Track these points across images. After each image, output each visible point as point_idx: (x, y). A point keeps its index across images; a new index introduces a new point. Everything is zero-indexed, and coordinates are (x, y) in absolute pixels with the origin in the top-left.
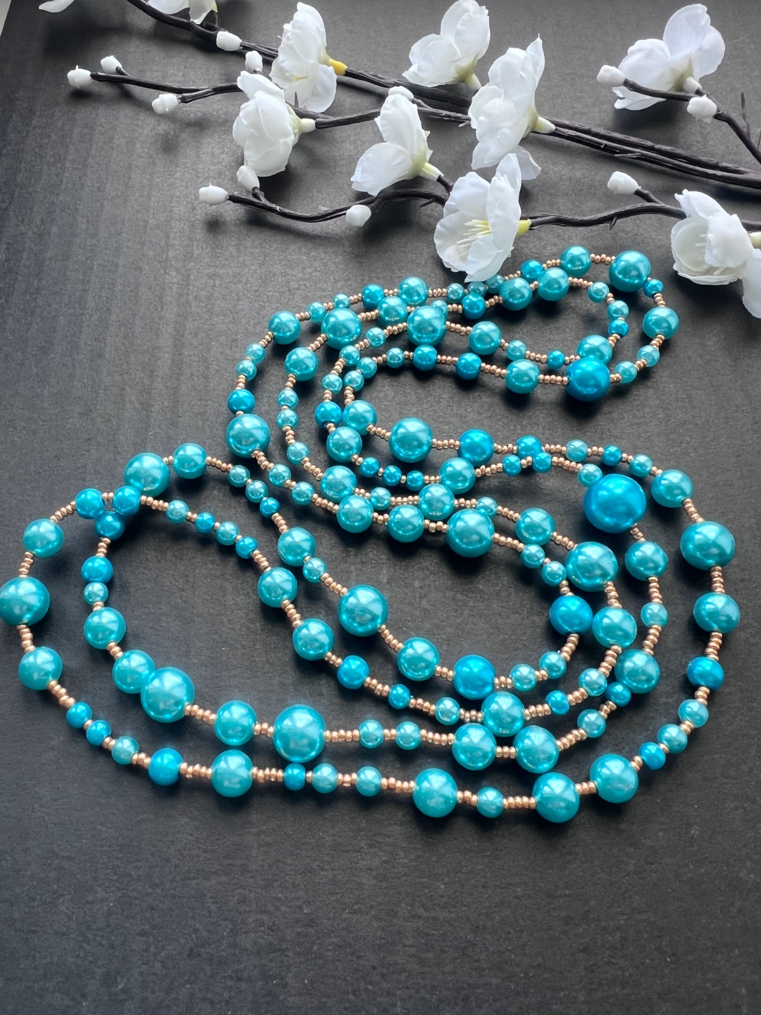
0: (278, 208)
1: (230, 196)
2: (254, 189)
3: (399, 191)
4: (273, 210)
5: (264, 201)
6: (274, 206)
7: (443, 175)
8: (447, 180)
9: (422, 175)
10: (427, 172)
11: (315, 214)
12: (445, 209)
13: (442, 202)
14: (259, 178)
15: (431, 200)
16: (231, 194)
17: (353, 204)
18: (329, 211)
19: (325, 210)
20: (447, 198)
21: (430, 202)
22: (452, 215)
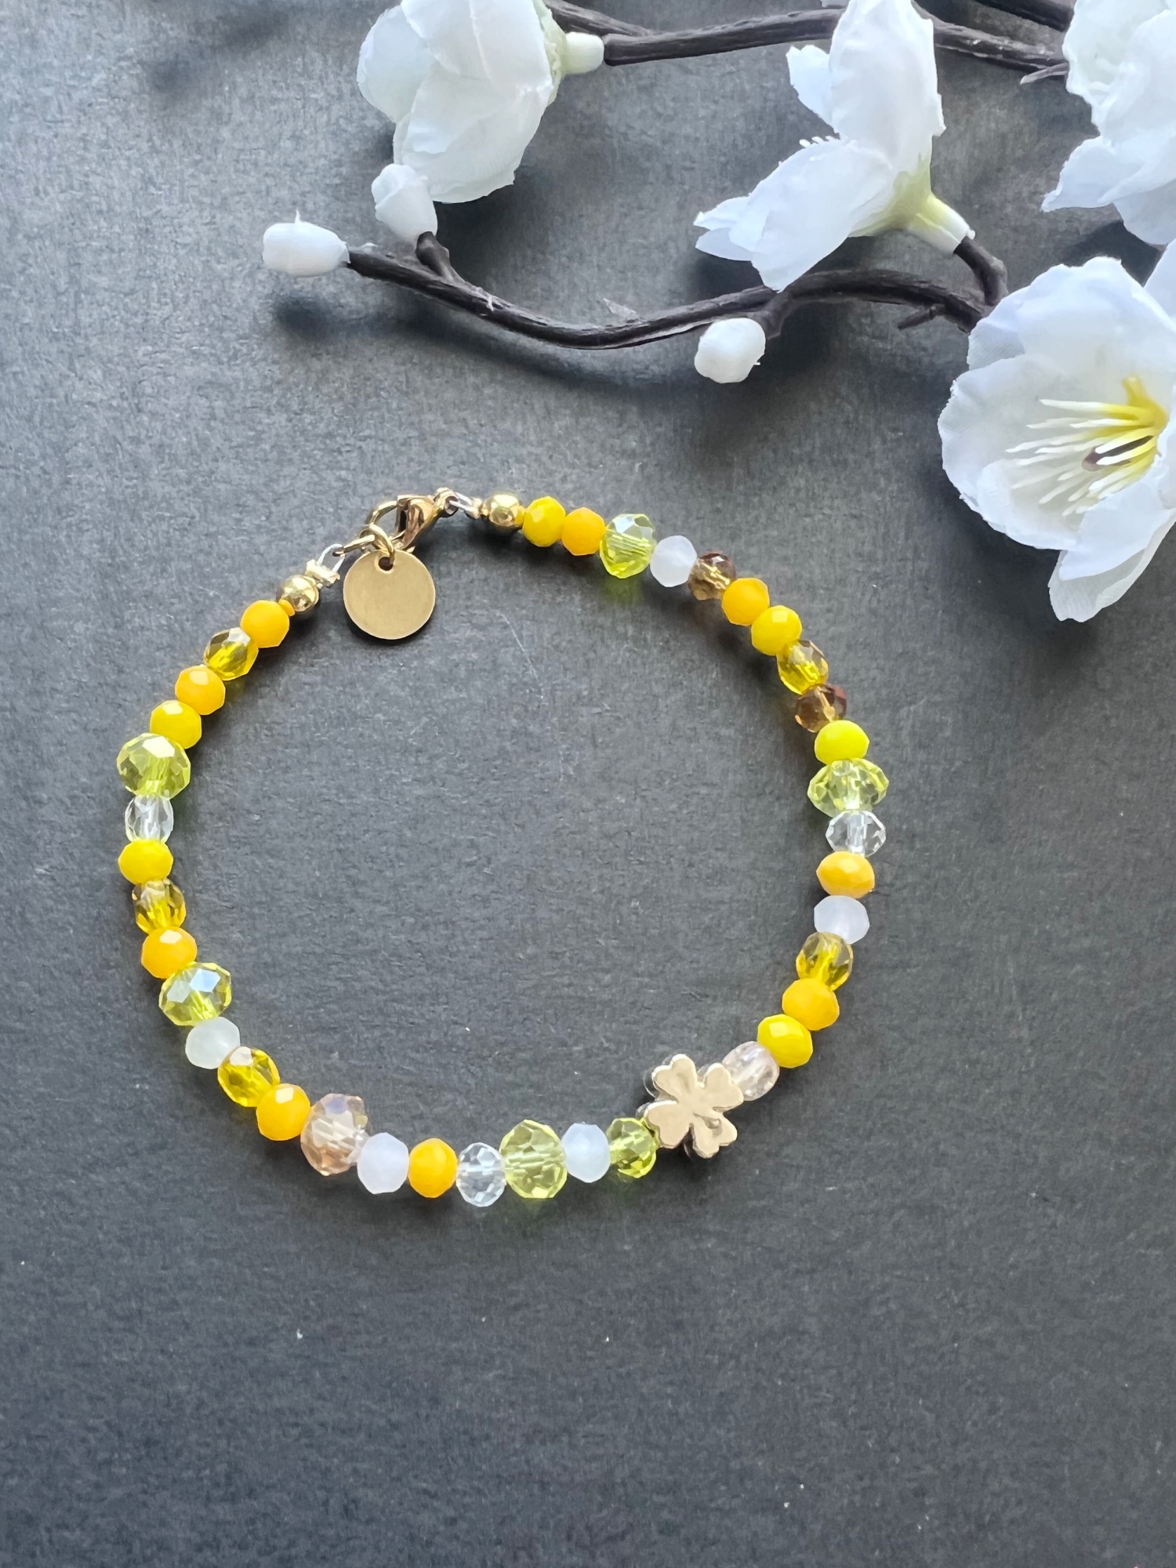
0: (491, 300)
2: (422, 238)
3: (843, 272)
4: (475, 307)
5: (450, 277)
6: (477, 292)
7: (972, 234)
8: (982, 251)
9: (911, 227)
10: (930, 223)
11: (597, 327)
12: (973, 338)
13: (966, 318)
14: (437, 205)
15: (933, 308)
16: (354, 249)
17: (705, 305)
18: (639, 324)
19: (624, 314)
20: (980, 307)
21: (932, 315)
22: (1004, 365)
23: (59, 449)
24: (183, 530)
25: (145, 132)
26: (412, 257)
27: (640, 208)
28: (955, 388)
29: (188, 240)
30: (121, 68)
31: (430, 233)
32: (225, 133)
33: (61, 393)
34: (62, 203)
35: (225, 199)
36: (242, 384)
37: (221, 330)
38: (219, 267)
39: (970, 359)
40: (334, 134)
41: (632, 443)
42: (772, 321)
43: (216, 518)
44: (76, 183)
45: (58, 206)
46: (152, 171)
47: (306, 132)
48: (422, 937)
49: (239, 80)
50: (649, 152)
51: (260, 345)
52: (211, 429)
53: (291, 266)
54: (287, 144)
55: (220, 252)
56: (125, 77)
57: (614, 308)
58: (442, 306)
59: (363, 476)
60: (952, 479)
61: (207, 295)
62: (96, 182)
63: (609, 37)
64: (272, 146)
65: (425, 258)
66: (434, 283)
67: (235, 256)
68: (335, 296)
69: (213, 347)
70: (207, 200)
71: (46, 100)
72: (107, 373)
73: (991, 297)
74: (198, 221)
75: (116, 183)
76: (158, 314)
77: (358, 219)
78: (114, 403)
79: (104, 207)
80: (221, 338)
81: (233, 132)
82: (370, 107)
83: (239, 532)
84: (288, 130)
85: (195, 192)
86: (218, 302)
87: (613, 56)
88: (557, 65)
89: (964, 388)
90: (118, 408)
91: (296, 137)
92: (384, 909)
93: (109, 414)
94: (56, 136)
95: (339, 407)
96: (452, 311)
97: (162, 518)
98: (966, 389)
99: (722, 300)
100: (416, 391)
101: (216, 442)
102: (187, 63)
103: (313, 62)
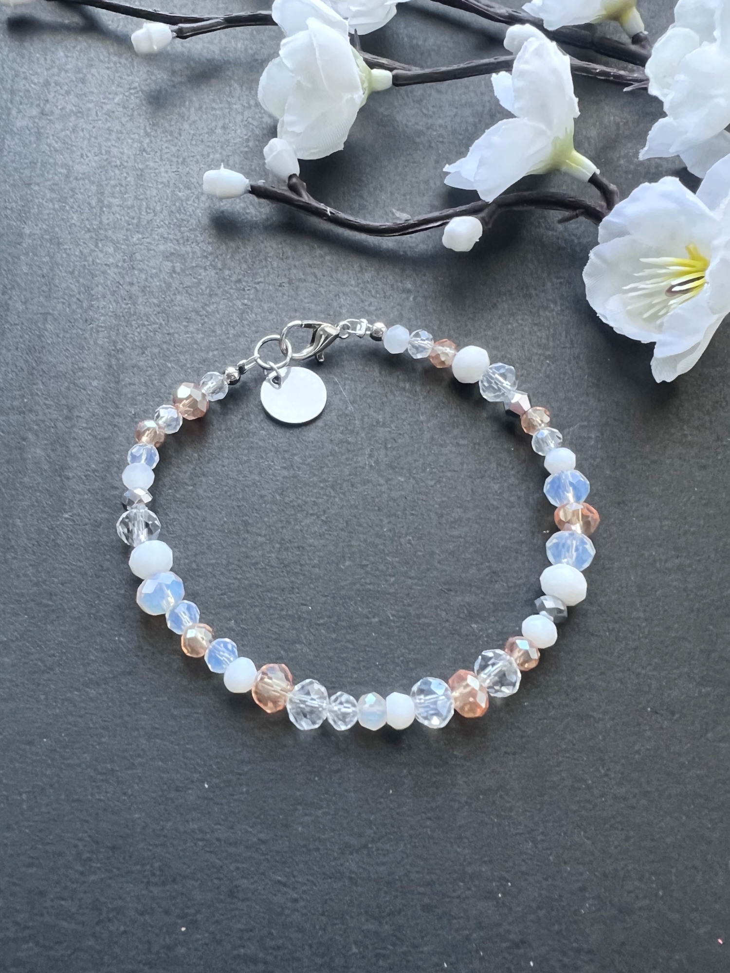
0: (329, 210)
1: (252, 187)
2: (291, 177)
3: (526, 193)
4: (321, 214)
5: (306, 198)
6: (322, 206)
7: (598, 172)
8: (605, 181)
9: (564, 168)
10: (573, 165)
11: (389, 224)
12: (601, 229)
13: (597, 217)
14: (299, 160)
15: (578, 211)
16: (253, 183)
17: (451, 211)
18: (412, 222)
19: (403, 217)
20: (604, 210)
21: (577, 216)
22: (617, 241)
23: (88, 289)
24: (155, 332)
25: (142, 125)
26: (286, 188)
27: (414, 162)
28: (591, 255)
29: (165, 180)
30: (131, 94)
31: (295, 175)
32: (186, 126)
33: (90, 259)
34: (95, 162)
35: (184, 159)
36: (191, 255)
37: (180, 226)
38: (180, 194)
39: (599, 239)
40: (245, 126)
41: (409, 285)
42: (487, 219)
43: (174, 325)
44: (104, 152)
45: (94, 164)
46: (145, 145)
47: (231, 125)
48: (284, 555)
49: (194, 99)
50: (420, 133)
51: (201, 234)
52: (172, 277)
53: (218, 192)
54: (219, 131)
55: (181, 186)
56: (132, 97)
57: (398, 214)
58: (302, 215)
59: (256, 303)
60: (592, 305)
61: (173, 208)
62: (115, 151)
63: (395, 72)
64: (211, 132)
65: (293, 188)
66: (298, 201)
67: (189, 188)
68: (244, 209)
69: (175, 235)
70: (175, 160)
71: (89, 109)
72: (117, 249)
73: (610, 205)
74: (170, 170)
75: (125, 151)
76: (146, 218)
77: (258, 169)
78: (120, 265)
79: (118, 163)
80: (180, 231)
81: (190, 125)
82: (265, 112)
83: (187, 332)
84: (220, 124)
85: (168, 156)
86: (179, 211)
87: (398, 81)
88: (366, 85)
89: (595, 254)
90: (123, 268)
91: (224, 127)
92: (263, 539)
93: (116, 270)
94: (94, 127)
95: (244, 266)
96: (308, 217)
97: (144, 325)
98: (598, 255)
99: (458, 209)
100: (287, 258)
101: (175, 284)
102: (166, 91)
103: (235, 89)
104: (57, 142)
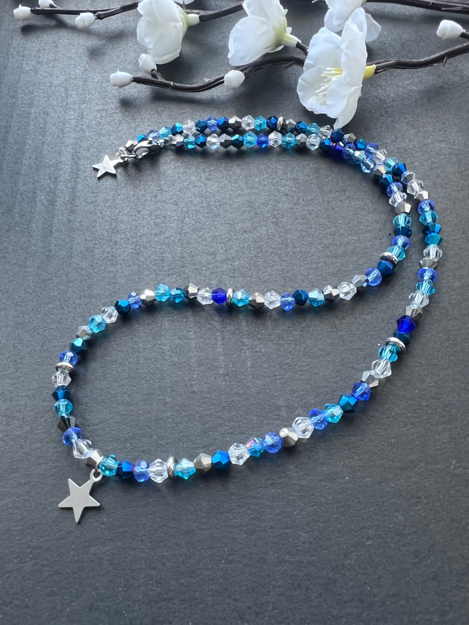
1: (134, 78)
2: (152, 71)
4: (169, 86)
5: (160, 79)
7: (299, 41)
8: (303, 45)
11: (200, 85)
12: (304, 67)
13: (302, 62)
15: (293, 62)
19: (208, 80)
20: (304, 58)
22: (311, 70)
23: (62, 130)
24: (94, 142)
26: (150, 76)
29: (96, 80)
31: (154, 70)
33: (63, 118)
37: (105, 98)
38: (104, 85)
43: (102, 138)
44: (67, 74)
45: (63, 79)
46: (87, 68)
52: (101, 119)
60: (303, 105)
61: (101, 91)
62: (73, 73)
63: (200, 14)
65: (154, 76)
66: (157, 81)
69: (102, 102)
71: (60, 58)
72: (75, 112)
73: (306, 54)
75: (78, 71)
79: (74, 77)
86: (104, 92)
87: (202, 18)
88: (184, 21)
90: (77, 119)
93: (75, 121)
97: (89, 141)
101: (103, 122)
104: (45, 73)
